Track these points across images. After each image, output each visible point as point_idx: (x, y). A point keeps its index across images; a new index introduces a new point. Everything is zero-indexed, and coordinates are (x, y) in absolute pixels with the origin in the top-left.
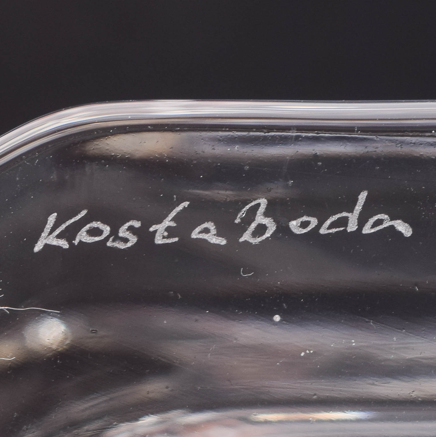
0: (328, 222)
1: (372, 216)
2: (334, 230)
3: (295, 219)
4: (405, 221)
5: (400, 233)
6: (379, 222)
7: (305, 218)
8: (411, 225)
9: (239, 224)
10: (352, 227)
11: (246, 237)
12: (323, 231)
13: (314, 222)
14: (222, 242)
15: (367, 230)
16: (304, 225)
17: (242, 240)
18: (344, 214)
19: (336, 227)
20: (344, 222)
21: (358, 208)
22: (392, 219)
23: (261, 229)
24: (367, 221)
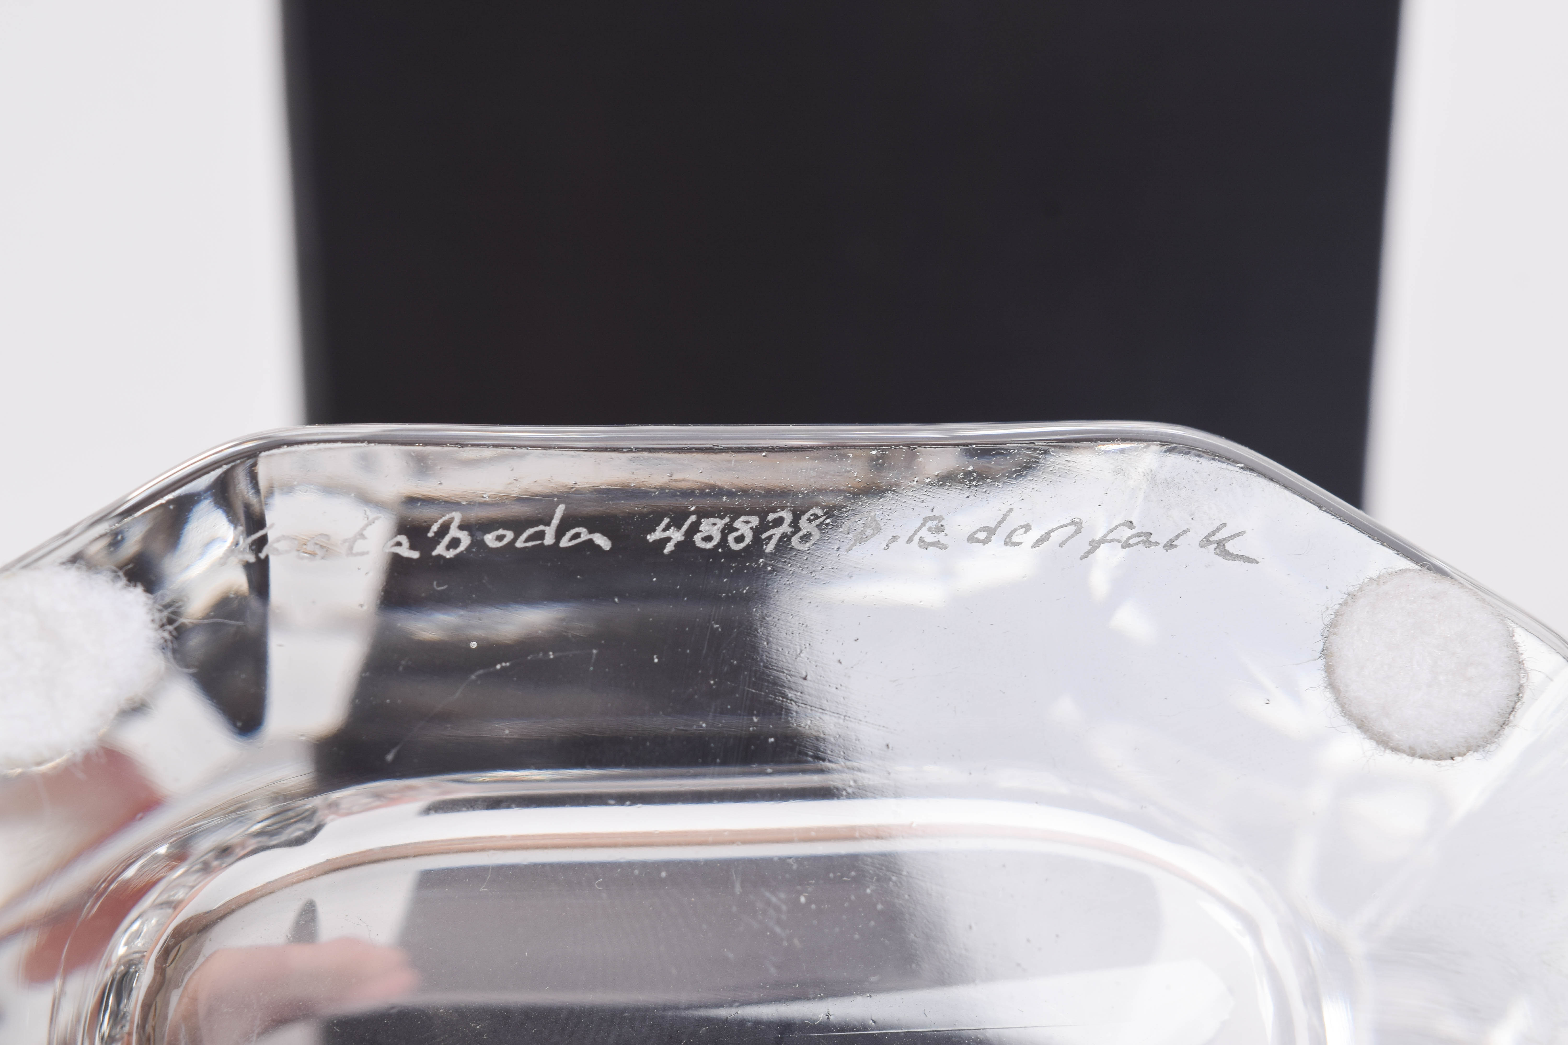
0: (525, 535)
1: (568, 530)
2: (530, 544)
3: (489, 532)
4: (604, 534)
5: (599, 547)
6: (577, 536)
7: (501, 532)
8: (610, 538)
9: (432, 538)
10: (549, 540)
11: (440, 550)
12: (519, 544)
13: (509, 535)
14: (415, 555)
15: (565, 543)
16: (500, 538)
17: (434, 553)
18: (541, 528)
19: (533, 541)
20: (541, 535)
21: (555, 522)
22: (590, 532)
23: (455, 543)
24: (564, 535)
